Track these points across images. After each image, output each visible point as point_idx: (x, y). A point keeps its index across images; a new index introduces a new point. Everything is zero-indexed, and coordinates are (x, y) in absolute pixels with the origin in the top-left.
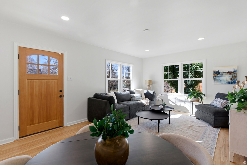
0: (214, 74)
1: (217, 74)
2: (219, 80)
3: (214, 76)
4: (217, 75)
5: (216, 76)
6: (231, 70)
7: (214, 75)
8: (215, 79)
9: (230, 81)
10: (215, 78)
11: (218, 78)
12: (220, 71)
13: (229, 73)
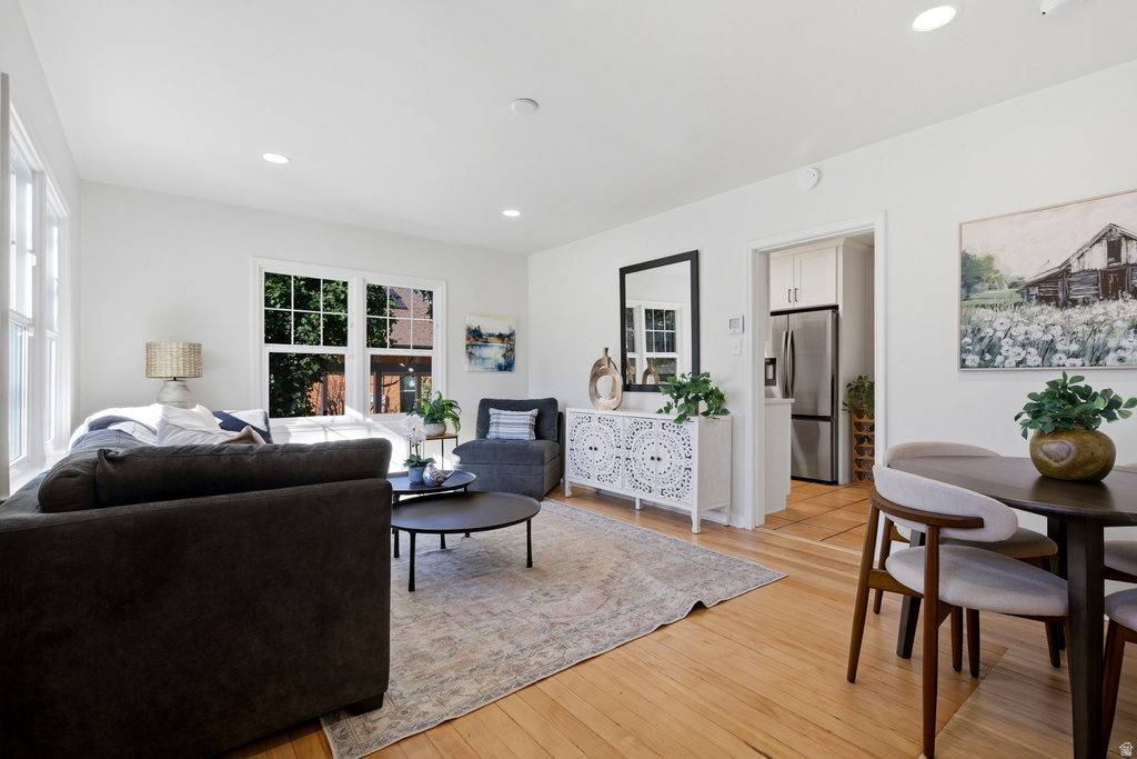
0: (468, 339)
1: (476, 336)
2: (480, 357)
3: (467, 346)
4: (474, 343)
5: (472, 345)
6: (506, 331)
7: (468, 342)
8: (471, 355)
9: (502, 361)
10: (470, 349)
11: (477, 351)
12: (483, 331)
13: (501, 336)
